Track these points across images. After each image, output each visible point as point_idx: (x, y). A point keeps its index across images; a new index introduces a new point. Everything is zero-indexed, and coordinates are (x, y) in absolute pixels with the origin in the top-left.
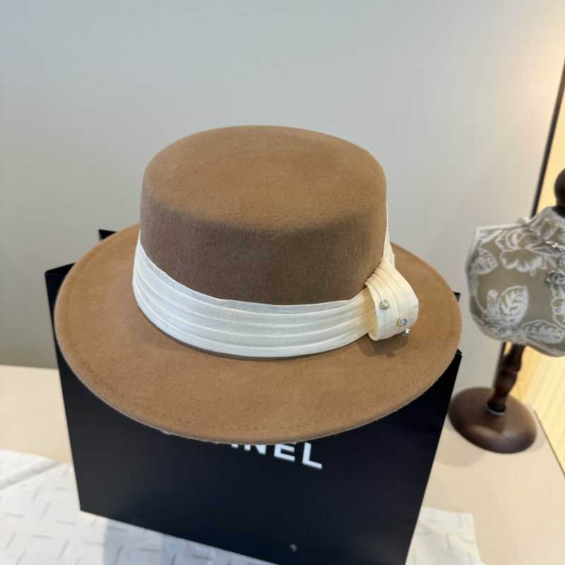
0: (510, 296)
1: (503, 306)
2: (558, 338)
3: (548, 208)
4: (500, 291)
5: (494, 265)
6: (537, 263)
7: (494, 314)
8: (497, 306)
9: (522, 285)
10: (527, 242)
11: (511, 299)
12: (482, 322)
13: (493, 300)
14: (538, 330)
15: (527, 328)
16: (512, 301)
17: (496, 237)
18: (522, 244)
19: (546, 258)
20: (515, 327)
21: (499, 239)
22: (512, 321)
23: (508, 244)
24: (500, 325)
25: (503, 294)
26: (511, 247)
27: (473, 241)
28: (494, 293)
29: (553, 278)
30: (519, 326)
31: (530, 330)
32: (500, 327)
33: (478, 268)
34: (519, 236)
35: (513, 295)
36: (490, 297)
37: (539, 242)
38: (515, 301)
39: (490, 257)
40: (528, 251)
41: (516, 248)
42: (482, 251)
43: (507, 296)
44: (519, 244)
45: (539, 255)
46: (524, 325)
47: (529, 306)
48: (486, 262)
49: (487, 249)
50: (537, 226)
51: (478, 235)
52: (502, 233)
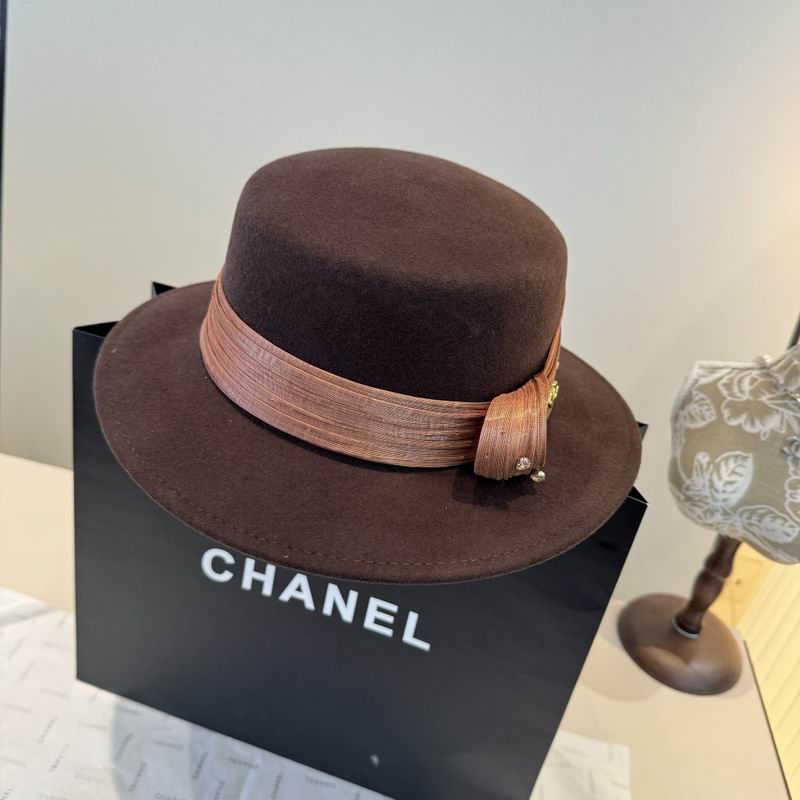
0: (726, 464)
1: (715, 477)
2: (788, 535)
4: (714, 456)
5: (711, 417)
6: (773, 423)
7: (700, 487)
8: (707, 477)
9: (748, 452)
10: (763, 391)
11: (727, 470)
12: (682, 498)
13: (701, 466)
14: (760, 521)
15: (745, 515)
16: (729, 472)
17: (721, 378)
18: (755, 393)
19: (786, 417)
20: (727, 509)
21: (724, 381)
22: (724, 500)
23: (736, 389)
24: (707, 504)
25: (717, 460)
26: (739, 395)
27: (687, 378)
28: (704, 457)
29: (793, 448)
30: (734, 509)
31: (749, 518)
32: (706, 507)
33: (688, 418)
34: (753, 381)
35: (732, 464)
36: (698, 461)
37: (780, 393)
38: (733, 473)
39: (708, 405)
40: (762, 403)
41: (746, 397)
42: (697, 395)
43: (723, 463)
44: (752, 393)
45: (777, 411)
46: (741, 509)
47: (752, 483)
48: (701, 411)
49: (704, 393)
50: (781, 370)
51: (696, 372)
52: (730, 373)
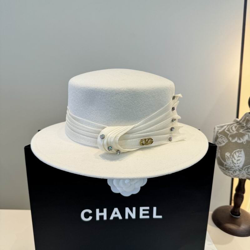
0: (236, 154)
1: (233, 159)
3: (247, 113)
4: (231, 152)
5: (226, 141)
6: (246, 138)
7: (230, 164)
8: (231, 160)
9: (241, 149)
10: (240, 129)
11: (236, 156)
12: (225, 169)
13: (228, 157)
15: (246, 169)
17: (225, 129)
18: (237, 130)
19: (249, 135)
20: (241, 170)
21: (226, 129)
22: (238, 166)
23: (231, 131)
24: (233, 169)
25: (232, 154)
26: (233, 132)
27: (214, 132)
28: (228, 154)
30: (242, 168)
31: (248, 170)
32: (233, 170)
33: (219, 144)
34: (235, 127)
35: (237, 154)
36: (227, 156)
37: (246, 128)
38: (239, 157)
39: (224, 138)
40: (241, 133)
41: (235, 132)
42: (219, 135)
43: (234, 154)
44: (236, 130)
45: (246, 134)
46: (244, 168)
47: (245, 158)
48: (222, 140)
49: (222, 134)
50: (243, 121)
51: (217, 129)
52: (227, 127)
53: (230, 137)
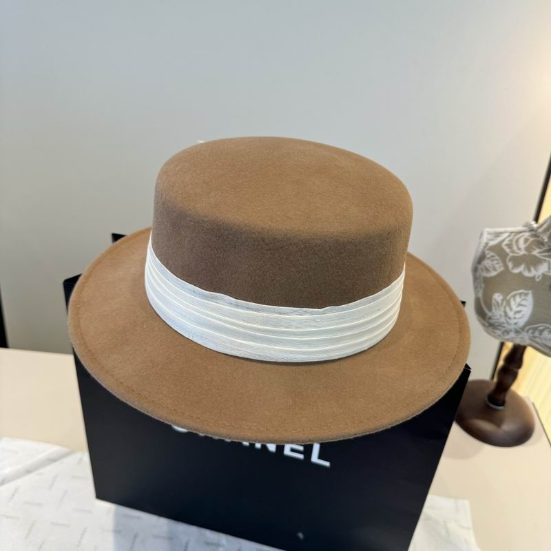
0: (515, 300)
1: (508, 309)
4: (505, 294)
5: (500, 268)
6: (543, 269)
7: (498, 317)
8: (502, 309)
9: (528, 290)
10: (534, 247)
11: (515, 303)
12: (487, 324)
13: (498, 303)
14: (540, 334)
15: (530, 331)
16: (517, 304)
17: (503, 241)
18: (528, 249)
20: (519, 330)
21: (506, 242)
22: (516, 324)
23: (515, 248)
24: (504, 327)
25: (508, 298)
26: (518, 251)
27: (480, 243)
28: (499, 296)
30: (523, 329)
31: (533, 333)
32: (503, 329)
33: (484, 270)
34: (526, 240)
35: (518, 299)
36: (495, 300)
37: (547, 248)
38: (520, 305)
39: (497, 260)
40: (534, 256)
41: (523, 252)
42: (488, 253)
43: (512, 299)
44: (526, 249)
45: (545, 260)
46: (527, 328)
47: (533, 310)
48: (493, 265)
49: (493, 252)
50: (544, 232)
51: (486, 237)
52: (509, 236)
53: (510, 260)
